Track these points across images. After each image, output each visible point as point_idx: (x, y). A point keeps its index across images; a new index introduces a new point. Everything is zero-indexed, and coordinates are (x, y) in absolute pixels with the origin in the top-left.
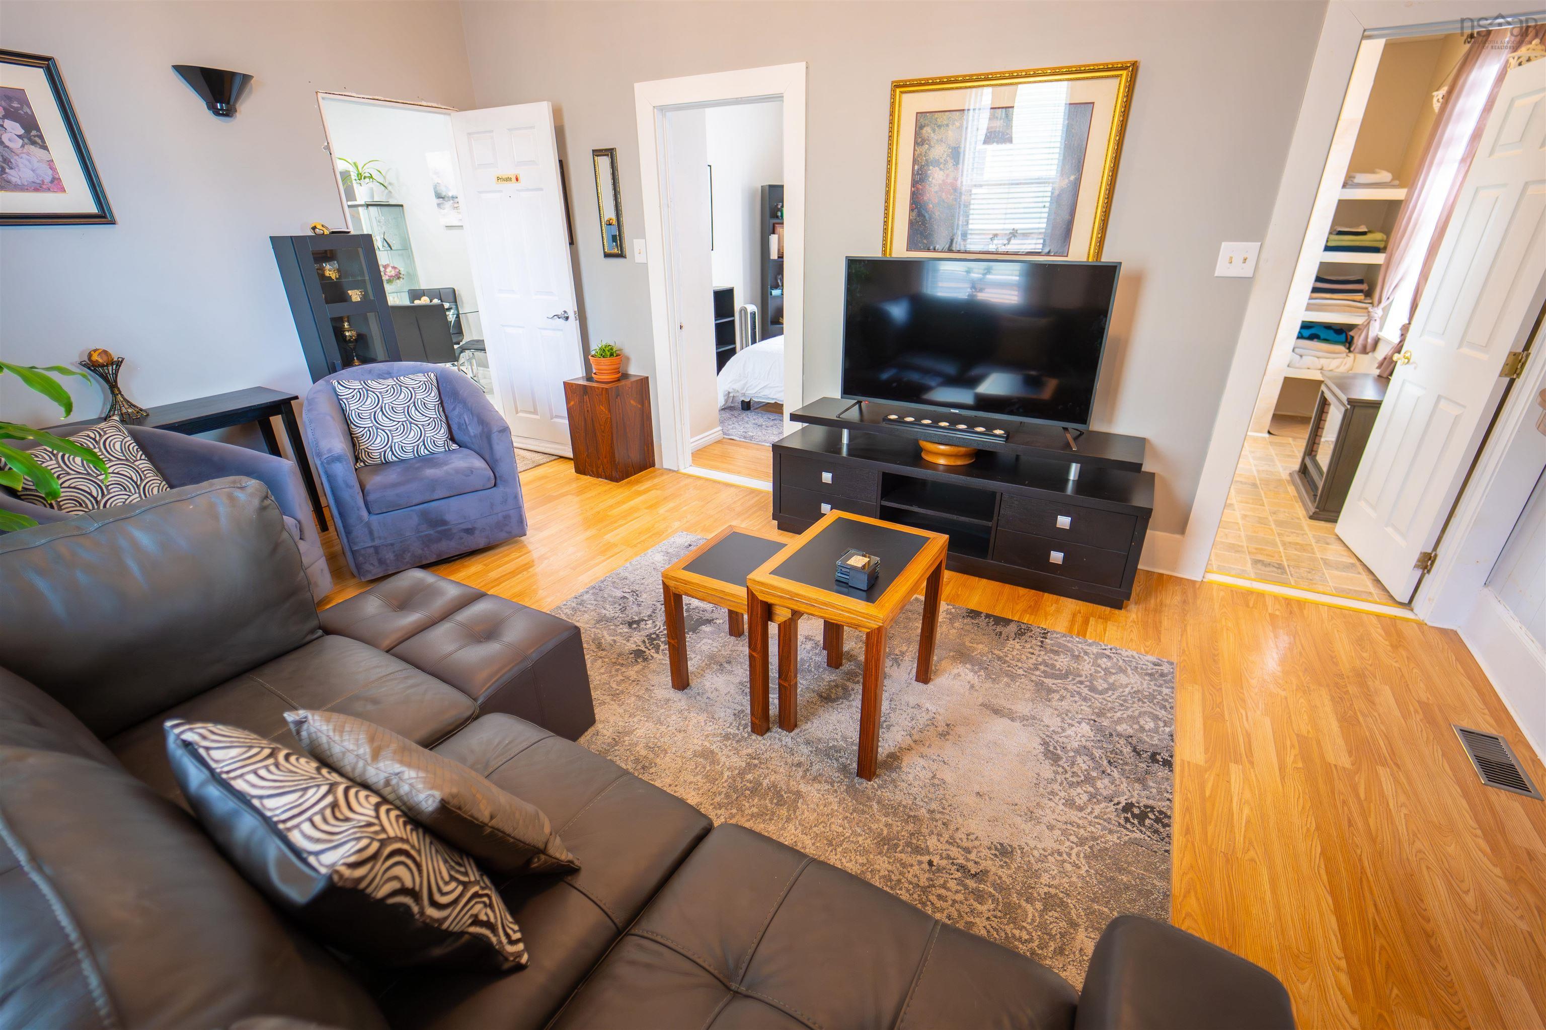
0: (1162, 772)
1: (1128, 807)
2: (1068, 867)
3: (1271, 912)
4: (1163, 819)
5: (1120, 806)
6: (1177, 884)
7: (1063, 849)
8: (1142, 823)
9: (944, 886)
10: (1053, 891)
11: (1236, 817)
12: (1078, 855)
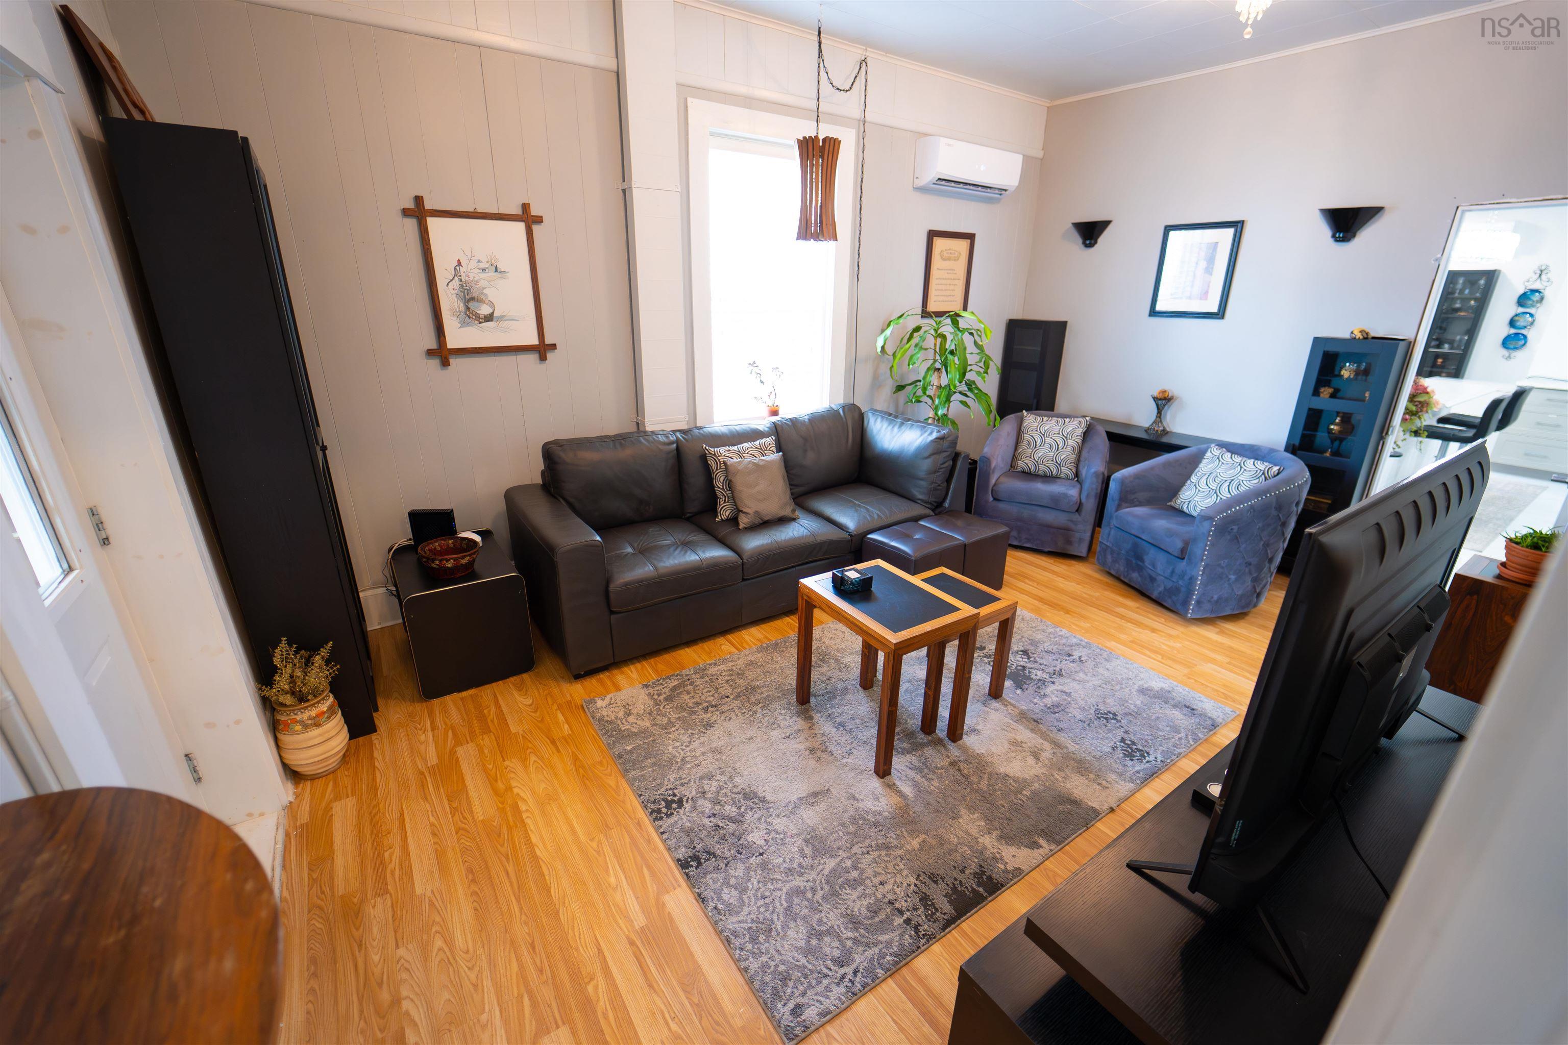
0: (682, 853)
1: (680, 803)
2: (678, 744)
3: (571, 814)
4: (656, 815)
5: (685, 799)
6: (624, 785)
7: (688, 749)
8: (666, 801)
9: (713, 696)
10: (673, 729)
11: (617, 867)
12: (680, 753)
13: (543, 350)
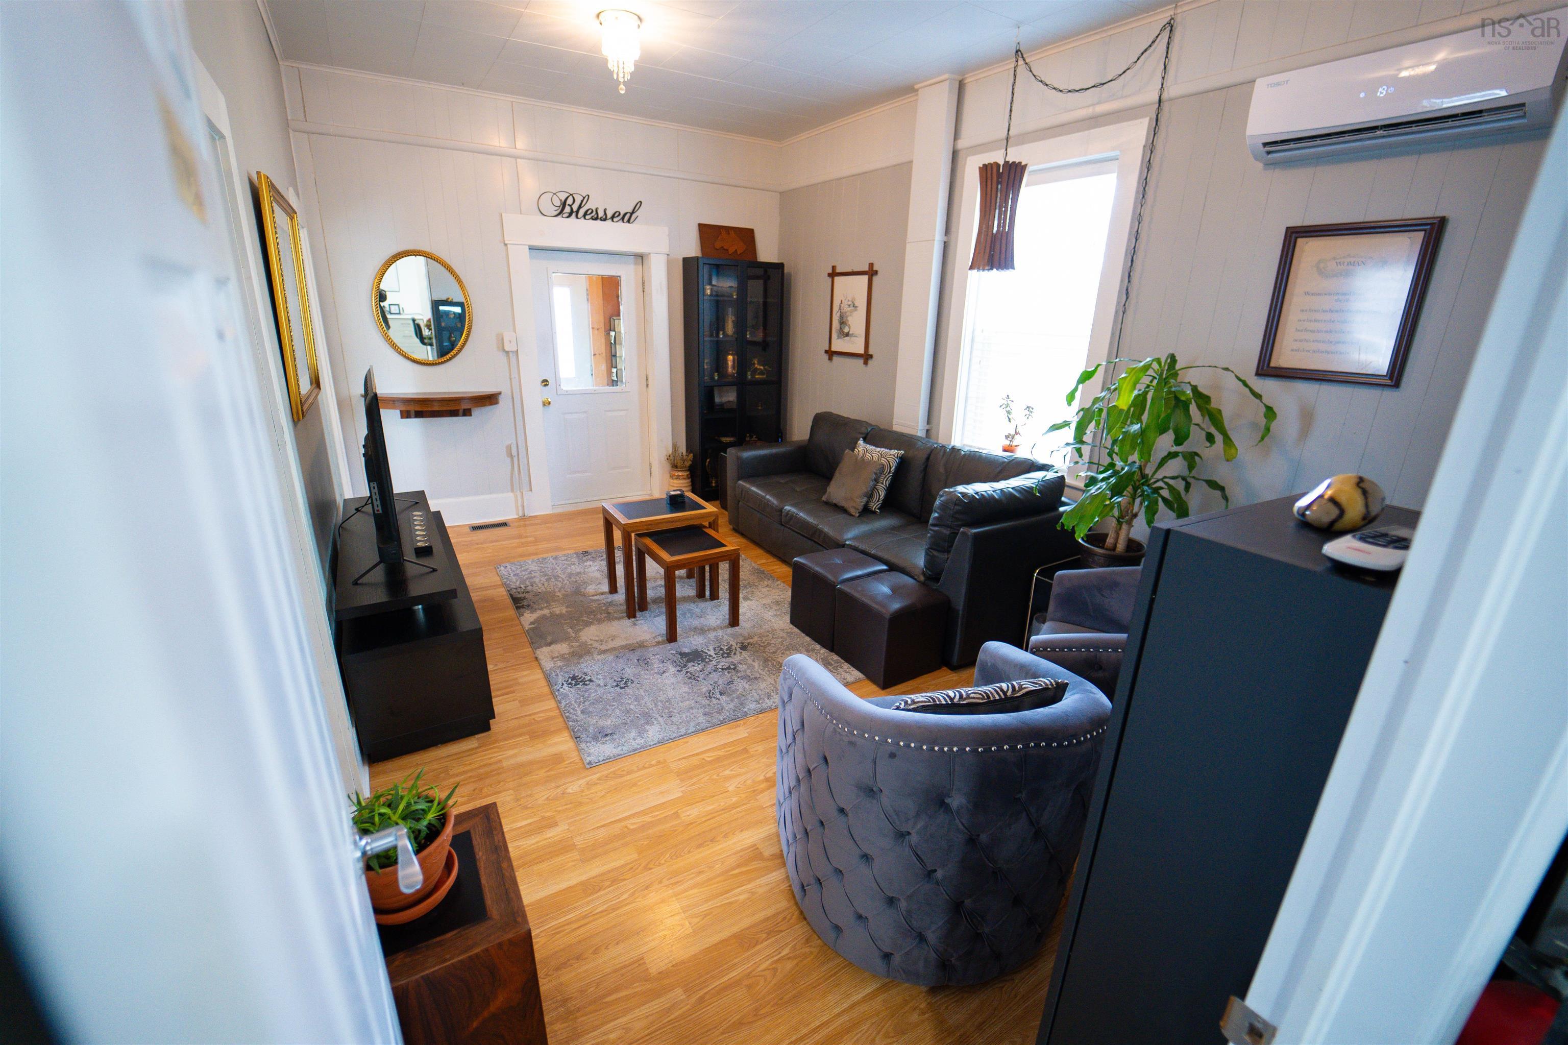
13: (866, 357)
